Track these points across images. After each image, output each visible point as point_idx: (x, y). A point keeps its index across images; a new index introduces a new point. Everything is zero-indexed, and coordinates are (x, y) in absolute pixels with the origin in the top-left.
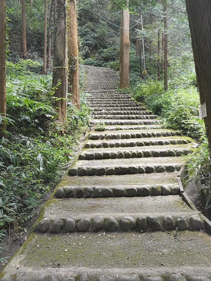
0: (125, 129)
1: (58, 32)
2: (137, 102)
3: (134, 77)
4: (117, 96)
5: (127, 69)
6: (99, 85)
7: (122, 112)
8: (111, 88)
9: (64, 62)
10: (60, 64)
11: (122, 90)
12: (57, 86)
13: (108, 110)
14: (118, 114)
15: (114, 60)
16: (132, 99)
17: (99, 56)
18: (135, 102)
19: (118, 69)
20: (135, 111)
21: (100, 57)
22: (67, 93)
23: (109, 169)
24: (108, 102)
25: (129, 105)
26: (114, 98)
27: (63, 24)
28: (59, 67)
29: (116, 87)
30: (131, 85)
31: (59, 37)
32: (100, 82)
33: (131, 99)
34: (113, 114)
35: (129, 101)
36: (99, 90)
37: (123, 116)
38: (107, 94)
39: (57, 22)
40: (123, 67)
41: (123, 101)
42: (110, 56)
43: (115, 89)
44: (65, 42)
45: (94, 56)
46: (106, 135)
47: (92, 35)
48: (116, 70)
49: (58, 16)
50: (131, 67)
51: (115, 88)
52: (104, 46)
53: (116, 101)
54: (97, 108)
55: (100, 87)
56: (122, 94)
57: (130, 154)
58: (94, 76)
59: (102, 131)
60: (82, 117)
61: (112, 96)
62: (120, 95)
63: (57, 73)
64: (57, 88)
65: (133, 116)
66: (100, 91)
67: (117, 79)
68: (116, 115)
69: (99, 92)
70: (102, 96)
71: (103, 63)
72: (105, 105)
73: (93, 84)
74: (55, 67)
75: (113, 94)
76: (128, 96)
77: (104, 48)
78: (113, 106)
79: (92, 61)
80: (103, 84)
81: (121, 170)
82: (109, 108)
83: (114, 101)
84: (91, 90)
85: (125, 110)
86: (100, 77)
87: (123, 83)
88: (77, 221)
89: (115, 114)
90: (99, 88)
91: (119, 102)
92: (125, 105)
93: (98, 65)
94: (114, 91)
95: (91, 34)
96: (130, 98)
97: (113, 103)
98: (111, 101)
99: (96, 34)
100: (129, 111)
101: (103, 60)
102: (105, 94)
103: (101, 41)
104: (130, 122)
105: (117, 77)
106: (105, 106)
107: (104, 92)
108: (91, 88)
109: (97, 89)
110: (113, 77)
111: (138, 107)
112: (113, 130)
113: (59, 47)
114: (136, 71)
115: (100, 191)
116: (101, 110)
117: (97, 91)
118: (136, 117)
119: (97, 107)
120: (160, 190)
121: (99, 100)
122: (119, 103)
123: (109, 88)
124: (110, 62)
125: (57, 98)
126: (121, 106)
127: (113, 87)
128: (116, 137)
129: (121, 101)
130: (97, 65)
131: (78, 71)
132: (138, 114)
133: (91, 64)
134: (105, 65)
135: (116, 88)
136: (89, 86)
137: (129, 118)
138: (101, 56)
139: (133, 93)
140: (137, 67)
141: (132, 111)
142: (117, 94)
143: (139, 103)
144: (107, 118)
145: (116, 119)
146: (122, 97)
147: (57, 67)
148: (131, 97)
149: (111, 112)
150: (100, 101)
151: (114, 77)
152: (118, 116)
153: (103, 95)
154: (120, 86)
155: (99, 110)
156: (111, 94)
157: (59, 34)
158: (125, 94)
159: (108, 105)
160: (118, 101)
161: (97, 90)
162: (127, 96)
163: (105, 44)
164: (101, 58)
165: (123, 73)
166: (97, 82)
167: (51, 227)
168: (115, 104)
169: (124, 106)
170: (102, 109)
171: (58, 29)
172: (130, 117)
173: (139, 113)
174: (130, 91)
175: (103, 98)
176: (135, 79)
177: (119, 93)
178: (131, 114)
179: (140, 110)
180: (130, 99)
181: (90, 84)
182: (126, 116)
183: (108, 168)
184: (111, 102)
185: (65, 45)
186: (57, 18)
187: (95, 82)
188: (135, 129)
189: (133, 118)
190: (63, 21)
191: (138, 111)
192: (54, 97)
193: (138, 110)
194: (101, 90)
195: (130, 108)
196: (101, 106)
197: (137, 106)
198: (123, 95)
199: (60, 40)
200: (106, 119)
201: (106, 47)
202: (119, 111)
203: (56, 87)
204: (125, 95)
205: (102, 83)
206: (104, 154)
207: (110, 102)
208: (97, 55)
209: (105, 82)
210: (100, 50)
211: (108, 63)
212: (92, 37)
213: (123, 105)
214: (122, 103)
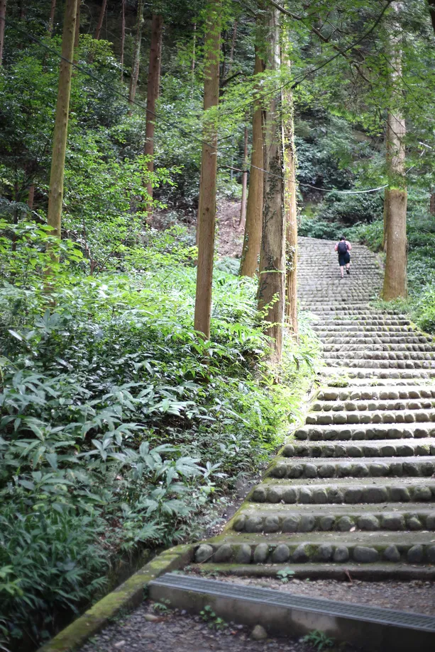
0: (388, 384)
1: (270, 215)
2: (423, 333)
3: (420, 270)
4: (376, 319)
5: (399, 254)
6: (330, 292)
7: (386, 354)
8: (361, 298)
9: (280, 263)
10: (273, 266)
11: (388, 304)
12: (272, 303)
13: (354, 350)
14: (377, 357)
15: (369, 219)
16: (413, 326)
17: (328, 208)
18: (419, 332)
19: (380, 248)
20: (414, 353)
21: (330, 211)
22: (284, 316)
23: (357, 431)
24: (353, 333)
25: (403, 340)
26: (367, 324)
27: (279, 200)
28: (271, 271)
29: (373, 297)
30: (413, 293)
31: (273, 221)
32: (333, 284)
33: (410, 326)
34: (365, 359)
35: (403, 330)
36: (329, 303)
37: (386, 362)
38: (350, 314)
39: (269, 198)
40: (392, 249)
41: (390, 330)
42: (359, 210)
43: (371, 302)
44: (282, 230)
45: (313, 211)
46: (351, 393)
47: (307, 154)
48: (375, 249)
49: (271, 189)
50: (413, 244)
51: (370, 300)
52: (340, 182)
53: (372, 330)
54: (329, 346)
55: (332, 297)
56: (389, 313)
57: (392, 417)
58: (317, 268)
59: (342, 387)
60: (308, 356)
61: (363, 319)
62: (382, 316)
63: (269, 281)
64: (272, 308)
65: (410, 362)
66: (334, 307)
67: (378, 274)
68: (372, 361)
69: (332, 310)
70: (340, 319)
71: (338, 228)
72: (348, 339)
73: (314, 288)
74: (264, 272)
75: (365, 314)
76: (403, 319)
77: (340, 189)
78: (365, 342)
79: (309, 224)
80: (339, 289)
81: (377, 433)
82: (355, 346)
83: (368, 330)
84: (310, 305)
85: (392, 349)
86: (331, 270)
87: (390, 287)
88: (319, 467)
89: (370, 357)
90: (332, 299)
91: (380, 333)
92: (394, 340)
93: (325, 233)
94: (369, 307)
95: (307, 151)
96: (407, 324)
97: (366, 336)
98: (360, 330)
99: (320, 151)
100: (400, 353)
101: (340, 220)
102: (345, 314)
103: (332, 171)
104: (401, 374)
105: (377, 268)
106: (348, 342)
107: (344, 309)
108: (311, 299)
109: (326, 301)
110: (365, 268)
111: (422, 345)
112: (364, 385)
113: (271, 238)
114: (426, 254)
115: (345, 449)
116: (337, 350)
117: (325, 307)
118: (415, 364)
119: (329, 343)
120: (428, 448)
121: (333, 327)
122: (379, 336)
123: (356, 300)
124: (358, 226)
125: (270, 323)
126: (384, 342)
127: (366, 296)
128: (370, 396)
129: (384, 330)
130: (322, 233)
131: (297, 271)
132: (420, 359)
133: (305, 230)
134: (345, 235)
135: (373, 300)
136: (304, 293)
137: (399, 367)
138: (333, 209)
139: (414, 312)
140: (430, 244)
141: (407, 353)
142: (376, 314)
143: (426, 336)
144: (351, 364)
145: (371, 367)
146: (388, 321)
147: (268, 271)
148: (410, 322)
149: (361, 353)
150: (335, 330)
151: (370, 268)
152: (376, 361)
153: (341, 317)
154: (385, 293)
155: (334, 349)
156: (360, 313)
157: (272, 218)
158: (395, 314)
159: (355, 339)
160: (378, 331)
161: (325, 303)
162: (400, 319)
163: (344, 178)
164: (332, 216)
165: (391, 263)
166: (325, 282)
167: (288, 473)
168: (371, 336)
169: (391, 342)
170: (341, 347)
171: (271, 209)
172: (402, 364)
173: (423, 356)
174: (409, 307)
175: (342, 325)
176: (424, 277)
177: (380, 311)
178: (406, 358)
179: (427, 350)
180: (405, 327)
181: (308, 288)
182: (392, 361)
183: (355, 430)
184: (361, 333)
185: (282, 235)
186: (270, 191)
187: (320, 284)
188: (409, 384)
189: (408, 367)
190: (279, 196)
191: (420, 353)
192: (265, 322)
193: (421, 350)
194: (337, 305)
195: (403, 345)
196: (339, 342)
197: (421, 341)
198: (390, 316)
199: (274, 227)
200: (350, 367)
201: (346, 186)
202: (379, 353)
203: (270, 305)
204: (395, 316)
205: (337, 287)
206: (348, 416)
207: (358, 333)
208: (321, 206)
209: (345, 284)
210: (330, 194)
211: (353, 229)
212: (308, 160)
213: (388, 339)
214: (385, 336)
